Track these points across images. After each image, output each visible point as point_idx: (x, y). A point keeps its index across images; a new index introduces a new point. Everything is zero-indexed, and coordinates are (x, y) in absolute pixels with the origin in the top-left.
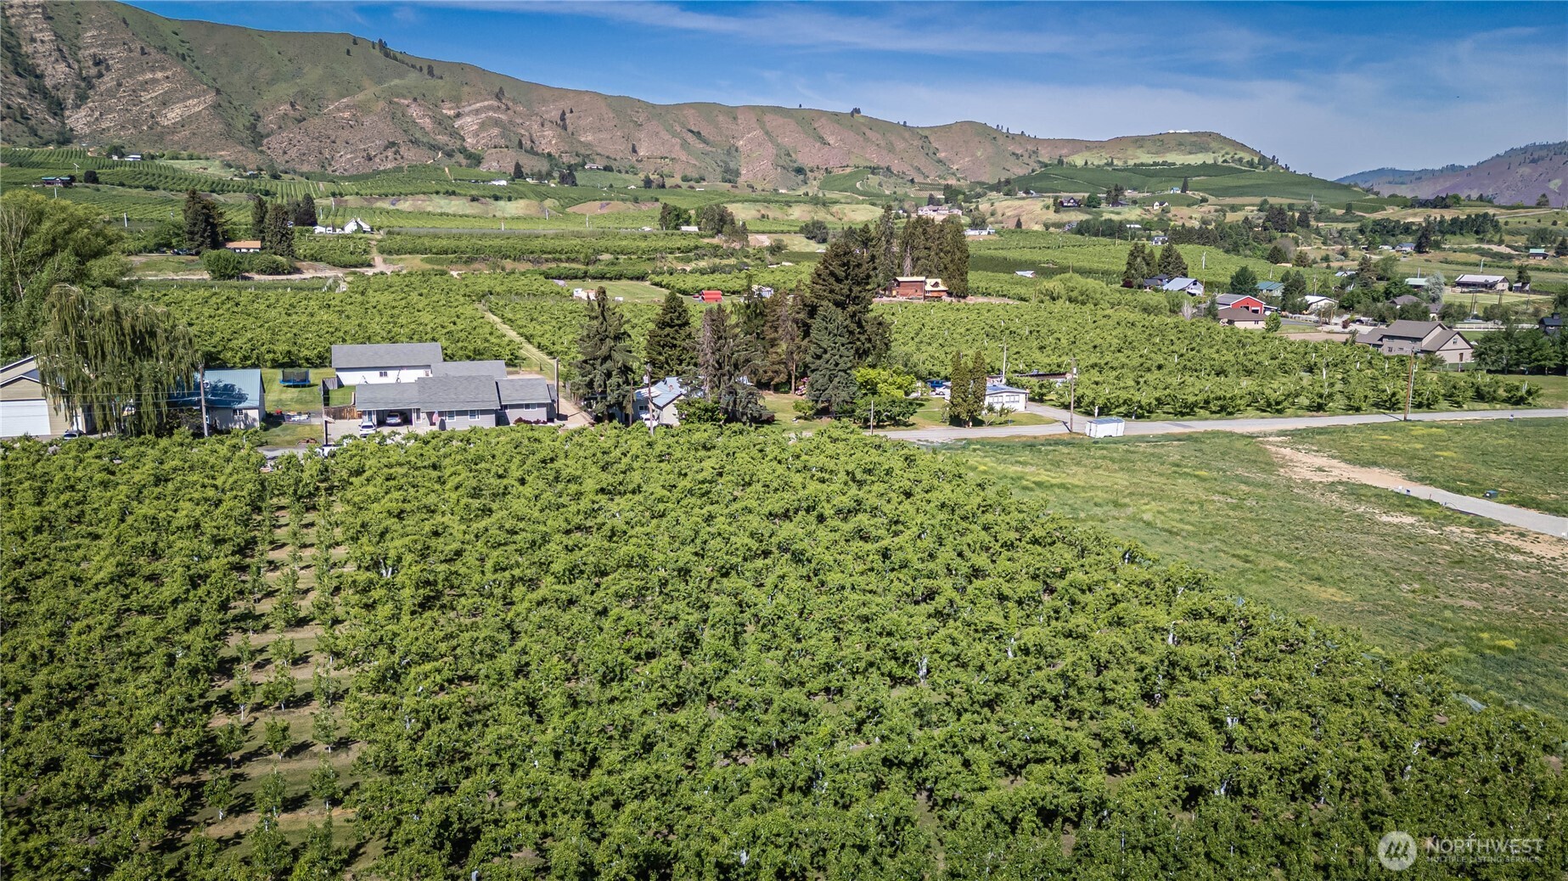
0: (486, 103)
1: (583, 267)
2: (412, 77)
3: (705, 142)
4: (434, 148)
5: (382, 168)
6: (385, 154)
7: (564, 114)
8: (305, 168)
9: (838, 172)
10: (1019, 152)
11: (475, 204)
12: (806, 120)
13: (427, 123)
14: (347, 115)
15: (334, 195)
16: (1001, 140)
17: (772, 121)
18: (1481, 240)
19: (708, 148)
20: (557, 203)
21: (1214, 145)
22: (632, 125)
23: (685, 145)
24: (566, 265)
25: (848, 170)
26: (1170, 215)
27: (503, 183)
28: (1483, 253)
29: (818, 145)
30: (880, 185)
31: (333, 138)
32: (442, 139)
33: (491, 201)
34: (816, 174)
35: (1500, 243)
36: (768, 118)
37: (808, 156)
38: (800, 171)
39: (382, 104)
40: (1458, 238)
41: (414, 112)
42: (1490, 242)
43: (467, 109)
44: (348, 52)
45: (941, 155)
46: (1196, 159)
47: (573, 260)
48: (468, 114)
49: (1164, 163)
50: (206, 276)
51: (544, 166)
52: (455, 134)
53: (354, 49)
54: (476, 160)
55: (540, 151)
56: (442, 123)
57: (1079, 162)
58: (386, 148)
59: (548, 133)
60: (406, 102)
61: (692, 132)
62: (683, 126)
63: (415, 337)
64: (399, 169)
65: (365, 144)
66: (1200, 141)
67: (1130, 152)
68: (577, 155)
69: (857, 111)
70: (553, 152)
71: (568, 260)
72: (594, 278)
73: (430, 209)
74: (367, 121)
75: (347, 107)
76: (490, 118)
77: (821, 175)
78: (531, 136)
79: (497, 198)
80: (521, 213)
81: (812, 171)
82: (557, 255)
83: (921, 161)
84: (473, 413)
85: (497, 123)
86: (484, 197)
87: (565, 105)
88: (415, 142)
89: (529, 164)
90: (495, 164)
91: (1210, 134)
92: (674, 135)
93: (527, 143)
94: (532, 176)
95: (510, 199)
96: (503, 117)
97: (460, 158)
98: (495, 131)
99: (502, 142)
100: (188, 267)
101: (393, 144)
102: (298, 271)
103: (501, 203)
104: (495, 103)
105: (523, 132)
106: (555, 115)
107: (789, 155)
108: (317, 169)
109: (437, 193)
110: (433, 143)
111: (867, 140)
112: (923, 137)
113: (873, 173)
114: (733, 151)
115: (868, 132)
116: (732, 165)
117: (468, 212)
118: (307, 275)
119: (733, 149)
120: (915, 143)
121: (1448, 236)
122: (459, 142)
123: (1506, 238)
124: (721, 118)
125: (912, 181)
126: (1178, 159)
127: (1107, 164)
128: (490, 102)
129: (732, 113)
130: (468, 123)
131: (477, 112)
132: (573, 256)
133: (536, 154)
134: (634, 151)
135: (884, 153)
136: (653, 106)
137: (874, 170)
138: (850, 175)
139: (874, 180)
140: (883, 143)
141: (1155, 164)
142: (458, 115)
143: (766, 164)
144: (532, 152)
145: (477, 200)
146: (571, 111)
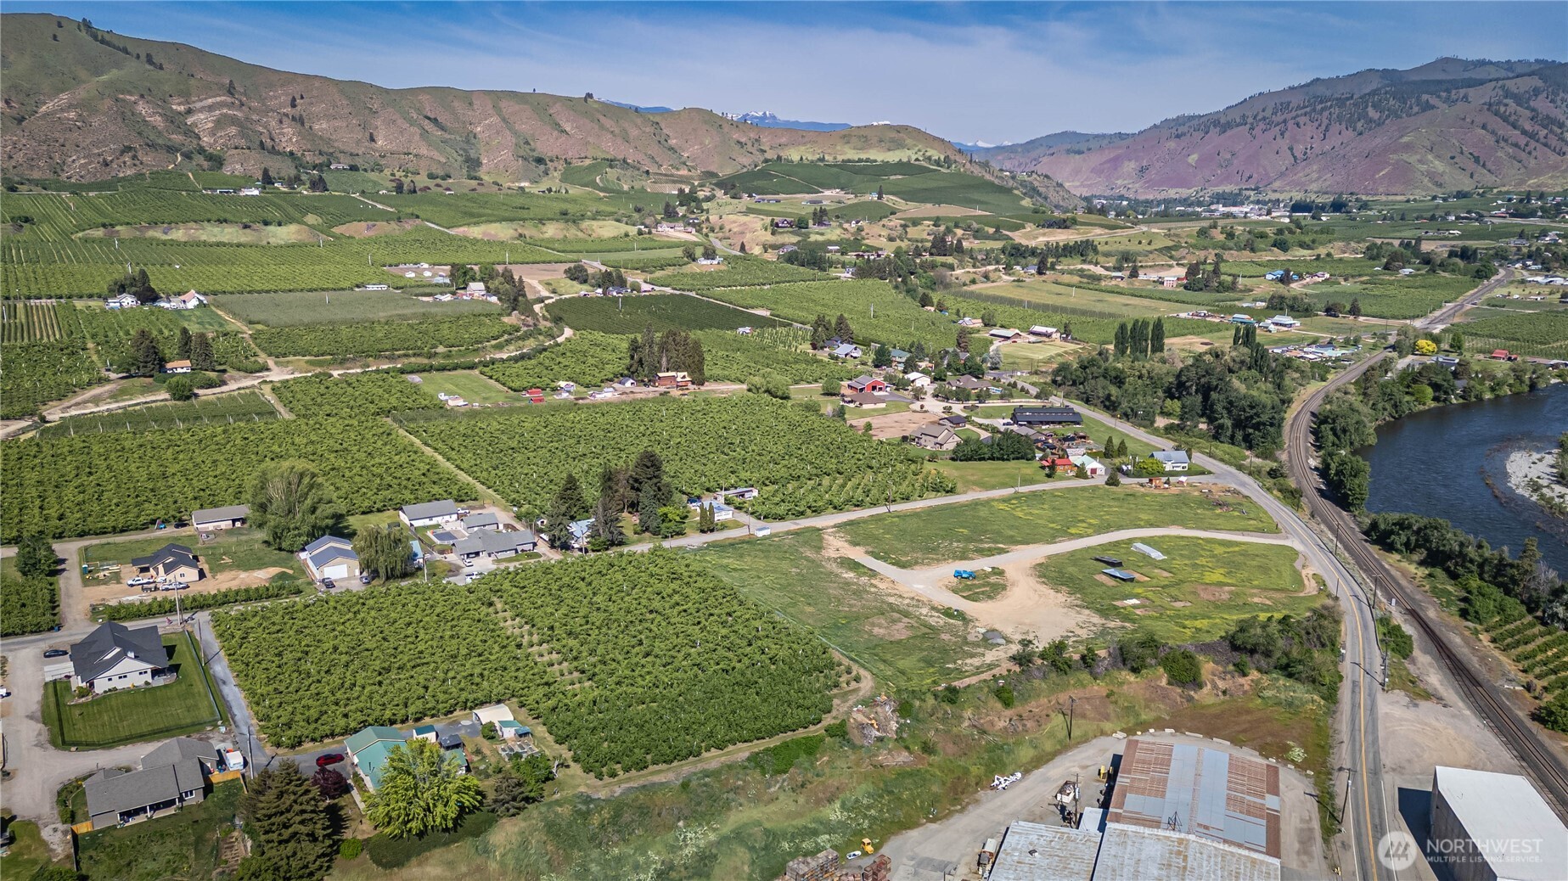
0: (218, 99)
2: (132, 69)
3: (443, 129)
4: (171, 149)
5: (121, 175)
6: (121, 160)
7: (294, 99)
8: (36, 175)
9: (576, 163)
10: (743, 140)
11: (248, 231)
12: (540, 104)
13: (157, 120)
14: (72, 115)
15: (104, 226)
16: (726, 128)
17: (508, 107)
18: (1084, 262)
19: (447, 136)
20: (320, 220)
21: (909, 141)
22: (367, 111)
23: (425, 133)
25: (587, 162)
26: (863, 233)
27: (256, 192)
28: (1081, 273)
29: (555, 133)
30: (618, 179)
31: (61, 141)
32: (177, 138)
33: (260, 226)
34: (556, 164)
35: (1096, 264)
36: (503, 104)
37: (547, 145)
38: (540, 161)
39: (108, 102)
40: (1069, 260)
41: (143, 108)
42: (1090, 263)
43: (199, 105)
44: (55, 37)
45: (672, 142)
46: (893, 157)
48: (201, 110)
49: (867, 160)
51: (290, 168)
52: (190, 132)
53: (59, 32)
54: (217, 161)
55: (281, 149)
56: (175, 121)
57: (796, 158)
58: (122, 153)
59: (288, 131)
60: (133, 99)
61: (429, 118)
62: (419, 111)
64: (141, 176)
65: (98, 148)
66: (897, 135)
67: (838, 148)
68: (321, 153)
69: (589, 96)
70: (295, 149)
73: (204, 238)
74: (96, 123)
75: (70, 107)
76: (225, 115)
77: (561, 166)
78: (271, 134)
79: (266, 223)
81: (551, 161)
83: (654, 150)
84: (506, 551)
85: (234, 121)
86: (254, 223)
87: (294, 90)
88: (152, 146)
89: (273, 166)
90: (238, 166)
91: (906, 128)
92: (412, 122)
93: (267, 142)
94: (282, 182)
95: (277, 221)
96: (239, 114)
97: (199, 159)
98: (233, 130)
99: (243, 142)
100: (146, 390)
101: (128, 149)
102: (224, 383)
103: (271, 228)
104: (229, 100)
105: (261, 129)
106: (285, 102)
107: (527, 143)
108: (49, 175)
109: (209, 221)
110: (169, 144)
111: (602, 127)
112: (654, 119)
113: (611, 167)
114: (470, 138)
115: (602, 119)
116: (473, 154)
117: (243, 240)
118: (233, 386)
119: (471, 135)
120: (648, 130)
121: (1062, 259)
122: (195, 142)
123: (1101, 259)
124: (456, 104)
125: (647, 172)
126: (879, 156)
127: (819, 160)
128: (223, 98)
129: (468, 97)
130: (202, 121)
131: (211, 108)
133: (279, 153)
134: (372, 139)
135: (619, 140)
136: (387, 91)
137: (611, 162)
138: (589, 167)
139: (612, 174)
140: (617, 131)
141: (860, 160)
142: (189, 112)
143: (506, 154)
144: (274, 151)
145: (249, 227)
146: (302, 98)
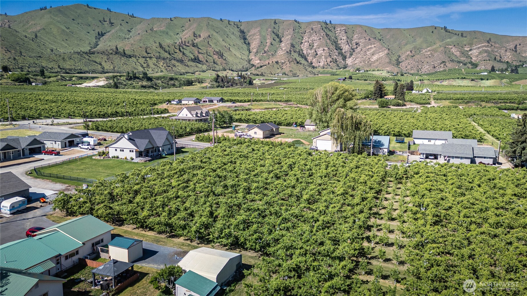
0: (483, 44)
1: (516, 105)
2: (454, 38)
4: (459, 62)
5: (438, 70)
6: (440, 65)
7: (516, 46)
8: (412, 72)
11: (473, 82)
13: (458, 54)
14: (429, 53)
15: (420, 80)
20: (508, 80)
24: (509, 104)
27: (486, 73)
31: (423, 61)
32: (463, 59)
33: (480, 81)
39: (442, 48)
41: (454, 50)
43: (474, 48)
44: (433, 32)
47: (513, 103)
48: (475, 49)
50: (377, 107)
51: (504, 66)
52: (469, 57)
53: (435, 31)
54: (475, 65)
55: (503, 61)
56: (464, 53)
58: (441, 63)
59: (508, 54)
60: (451, 47)
63: (443, 129)
64: (445, 71)
65: (434, 62)
68: (520, 61)
70: (509, 61)
71: (510, 102)
72: (521, 110)
73: (455, 84)
74: (436, 55)
75: (429, 50)
76: (484, 50)
78: (500, 55)
79: (482, 79)
80: (492, 84)
82: (506, 101)
84: (462, 158)
85: (486, 51)
86: (477, 79)
87: (517, 42)
88: (452, 61)
89: (497, 66)
90: (483, 67)
93: (498, 58)
94: (499, 71)
95: (488, 80)
96: (489, 49)
97: (469, 65)
98: (486, 54)
99: (488, 58)
100: (372, 104)
101: (444, 62)
102: (405, 105)
103: (484, 81)
104: (487, 44)
105: (497, 54)
106: (512, 46)
108: (416, 72)
109: (458, 78)
110: (459, 60)
117: (469, 85)
118: (408, 107)
122: (469, 60)
128: (485, 44)
130: (475, 52)
131: (479, 48)
132: (512, 101)
133: (502, 62)
142: (471, 50)
144: (500, 61)
145: (474, 80)
146: (520, 45)
